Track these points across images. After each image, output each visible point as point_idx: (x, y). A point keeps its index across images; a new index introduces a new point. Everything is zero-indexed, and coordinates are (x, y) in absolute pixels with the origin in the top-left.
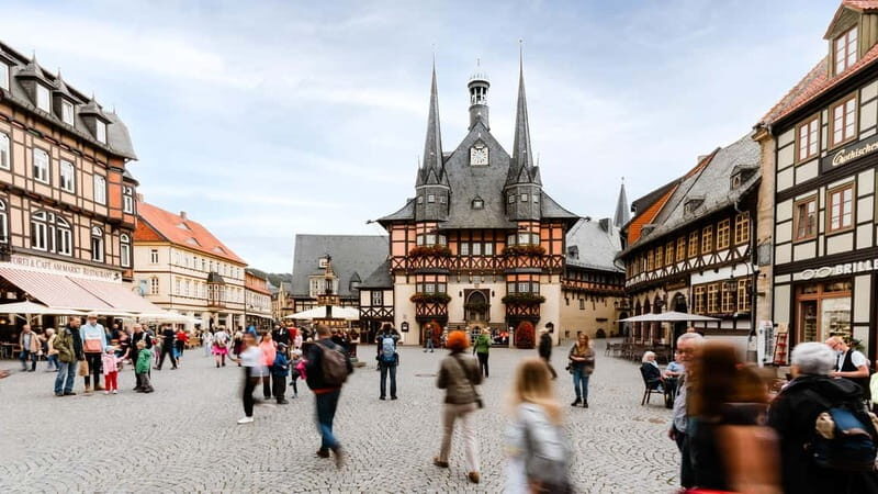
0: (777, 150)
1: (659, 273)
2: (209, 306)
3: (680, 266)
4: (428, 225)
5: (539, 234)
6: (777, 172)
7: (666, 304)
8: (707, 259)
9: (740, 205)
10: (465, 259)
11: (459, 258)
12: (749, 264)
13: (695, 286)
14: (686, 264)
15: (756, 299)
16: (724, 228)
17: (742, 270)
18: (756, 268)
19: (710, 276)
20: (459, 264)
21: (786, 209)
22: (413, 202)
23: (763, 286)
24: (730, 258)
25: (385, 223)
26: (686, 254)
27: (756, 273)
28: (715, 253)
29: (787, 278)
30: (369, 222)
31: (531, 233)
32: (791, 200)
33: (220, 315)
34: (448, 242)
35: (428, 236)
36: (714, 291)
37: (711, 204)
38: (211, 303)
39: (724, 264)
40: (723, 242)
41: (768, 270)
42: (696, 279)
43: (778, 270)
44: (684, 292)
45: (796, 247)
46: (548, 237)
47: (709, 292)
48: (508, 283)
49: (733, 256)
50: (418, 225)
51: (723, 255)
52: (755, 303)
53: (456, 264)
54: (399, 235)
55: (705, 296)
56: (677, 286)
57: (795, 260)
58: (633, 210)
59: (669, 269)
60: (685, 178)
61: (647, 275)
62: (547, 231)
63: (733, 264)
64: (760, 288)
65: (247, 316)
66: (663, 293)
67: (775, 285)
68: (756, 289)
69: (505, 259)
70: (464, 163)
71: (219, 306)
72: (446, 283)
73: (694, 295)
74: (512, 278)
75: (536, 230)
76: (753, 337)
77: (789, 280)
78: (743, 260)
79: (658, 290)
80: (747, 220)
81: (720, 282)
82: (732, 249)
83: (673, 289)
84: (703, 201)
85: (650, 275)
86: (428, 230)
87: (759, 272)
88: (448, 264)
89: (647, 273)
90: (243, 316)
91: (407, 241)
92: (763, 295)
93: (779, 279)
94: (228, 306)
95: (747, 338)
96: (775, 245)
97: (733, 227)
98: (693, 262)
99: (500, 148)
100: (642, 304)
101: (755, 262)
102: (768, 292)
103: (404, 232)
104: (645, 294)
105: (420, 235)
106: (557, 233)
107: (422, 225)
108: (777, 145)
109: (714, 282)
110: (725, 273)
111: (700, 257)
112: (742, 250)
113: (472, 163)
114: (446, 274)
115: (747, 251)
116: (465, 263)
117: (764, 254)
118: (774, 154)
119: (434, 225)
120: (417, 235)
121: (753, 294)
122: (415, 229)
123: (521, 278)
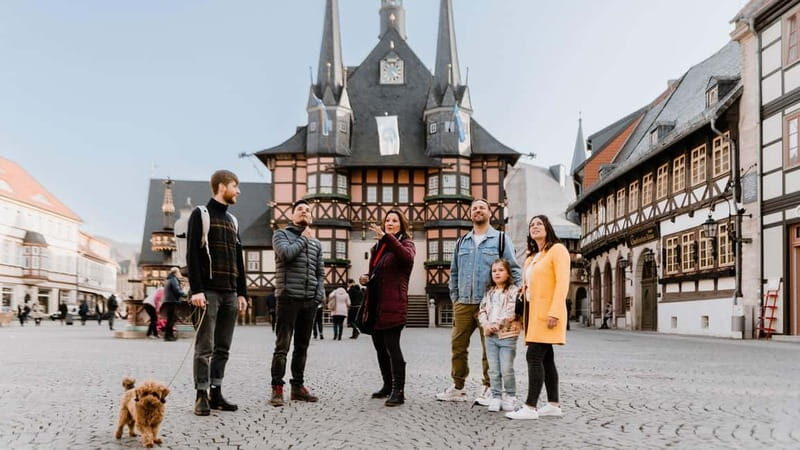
0: (761, 50)
1: (621, 224)
2: (25, 277)
3: (647, 212)
4: (323, 160)
5: (470, 175)
6: (761, 79)
7: (631, 264)
8: (679, 200)
9: (718, 124)
10: (372, 208)
11: (364, 206)
12: (732, 202)
13: (666, 237)
14: (654, 209)
15: (740, 246)
16: (700, 157)
17: (723, 211)
18: (740, 206)
19: (683, 223)
20: (364, 215)
21: (774, 125)
22: (303, 132)
23: (750, 229)
24: (707, 197)
25: (265, 157)
26: (654, 195)
27: (741, 212)
28: (688, 190)
29: (777, 217)
30: (243, 155)
31: (458, 174)
32: (780, 114)
33: (41, 291)
34: (350, 184)
35: (323, 176)
36: (690, 242)
37: (683, 128)
38: (27, 272)
39: (701, 206)
40: (699, 174)
41: (754, 208)
42: (667, 228)
43: (767, 208)
44: (653, 246)
45: (787, 175)
46: (480, 180)
47: (683, 244)
48: (429, 240)
49: (711, 193)
50: (310, 161)
51: (699, 193)
52: (740, 253)
53: (360, 215)
54: (284, 173)
55: (678, 249)
56: (644, 239)
57: (787, 193)
58: (589, 147)
59: (633, 218)
60: (652, 106)
61: (606, 228)
62: (480, 171)
63: (711, 203)
64: (745, 234)
65: (79, 292)
66: (628, 250)
67: (763, 227)
68: (740, 236)
69: (425, 208)
70: (372, 79)
71: (39, 277)
72: (346, 241)
73: (664, 250)
74: (433, 234)
75: (465, 169)
76: (739, 299)
77: (781, 219)
78: (723, 197)
79: (620, 247)
80: (728, 144)
81: (696, 229)
82: (710, 183)
83: (638, 244)
84: (673, 127)
85: (610, 227)
86: (322, 168)
87: (743, 211)
88: (349, 214)
89: (606, 225)
90: (75, 293)
91: (294, 183)
92: (749, 241)
93: (769, 219)
94: (51, 277)
95: (732, 299)
96: (762, 175)
97: (710, 154)
98: (662, 205)
99: (418, 63)
100: (602, 270)
101: (738, 200)
102: (756, 237)
103: (290, 170)
104: (605, 254)
105: (312, 174)
106: (493, 175)
107: (315, 160)
108: (760, 45)
109: (690, 230)
110: (702, 216)
111: (670, 198)
112: (722, 184)
113: (382, 81)
114: (349, 229)
115: (729, 184)
116: (372, 214)
117: (749, 186)
118: (757, 55)
119: (331, 160)
120: (308, 174)
121: (737, 241)
122: (305, 167)
123: (446, 233)
